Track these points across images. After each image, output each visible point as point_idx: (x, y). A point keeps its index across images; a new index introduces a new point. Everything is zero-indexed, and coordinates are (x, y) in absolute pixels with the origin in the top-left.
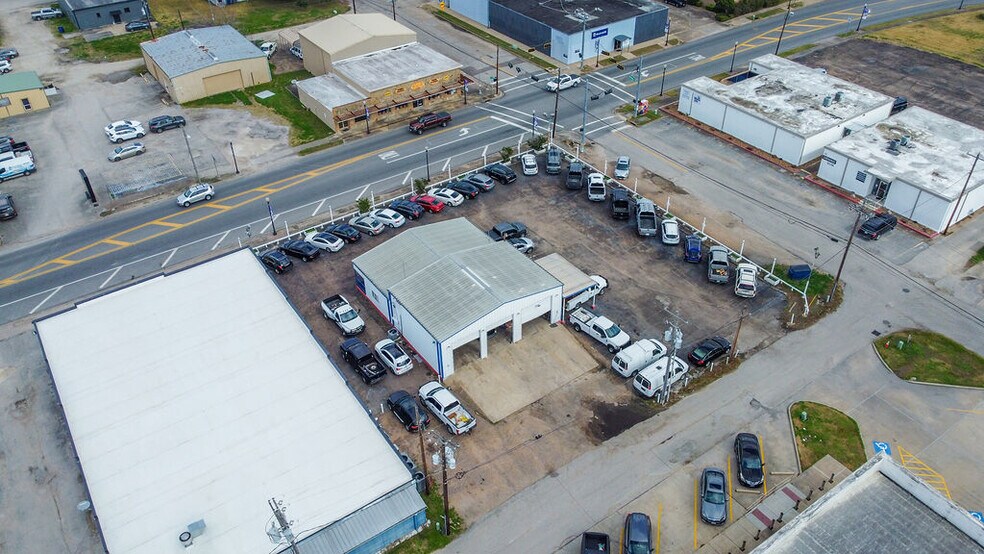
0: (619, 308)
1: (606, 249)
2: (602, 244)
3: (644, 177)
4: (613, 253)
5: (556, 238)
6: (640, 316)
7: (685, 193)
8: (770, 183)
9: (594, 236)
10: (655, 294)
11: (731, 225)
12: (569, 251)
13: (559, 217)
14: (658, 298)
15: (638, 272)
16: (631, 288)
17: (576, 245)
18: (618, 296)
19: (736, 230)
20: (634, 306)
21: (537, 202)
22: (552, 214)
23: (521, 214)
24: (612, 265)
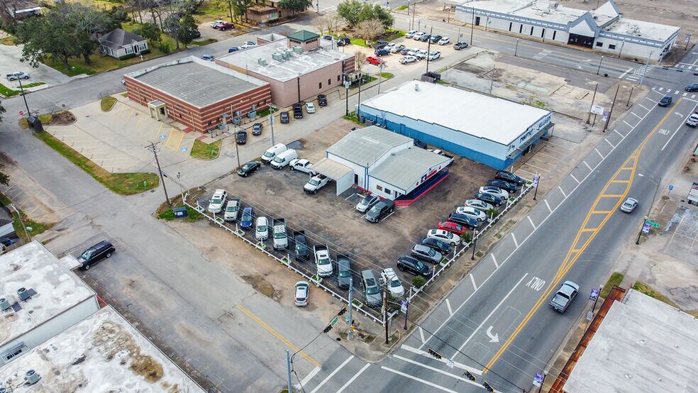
0: (296, 185)
1: (308, 217)
2: (311, 220)
3: (280, 292)
4: (303, 215)
5: (345, 221)
6: (284, 183)
7: (244, 277)
8: (157, 304)
9: (318, 225)
10: (275, 195)
11: (212, 250)
12: (333, 214)
13: (347, 238)
14: (273, 193)
15: (285, 206)
16: (289, 197)
17: (329, 217)
18: (297, 191)
19: (209, 246)
20: (288, 187)
21: (369, 249)
22: (353, 240)
23: (377, 236)
24: (303, 208)
